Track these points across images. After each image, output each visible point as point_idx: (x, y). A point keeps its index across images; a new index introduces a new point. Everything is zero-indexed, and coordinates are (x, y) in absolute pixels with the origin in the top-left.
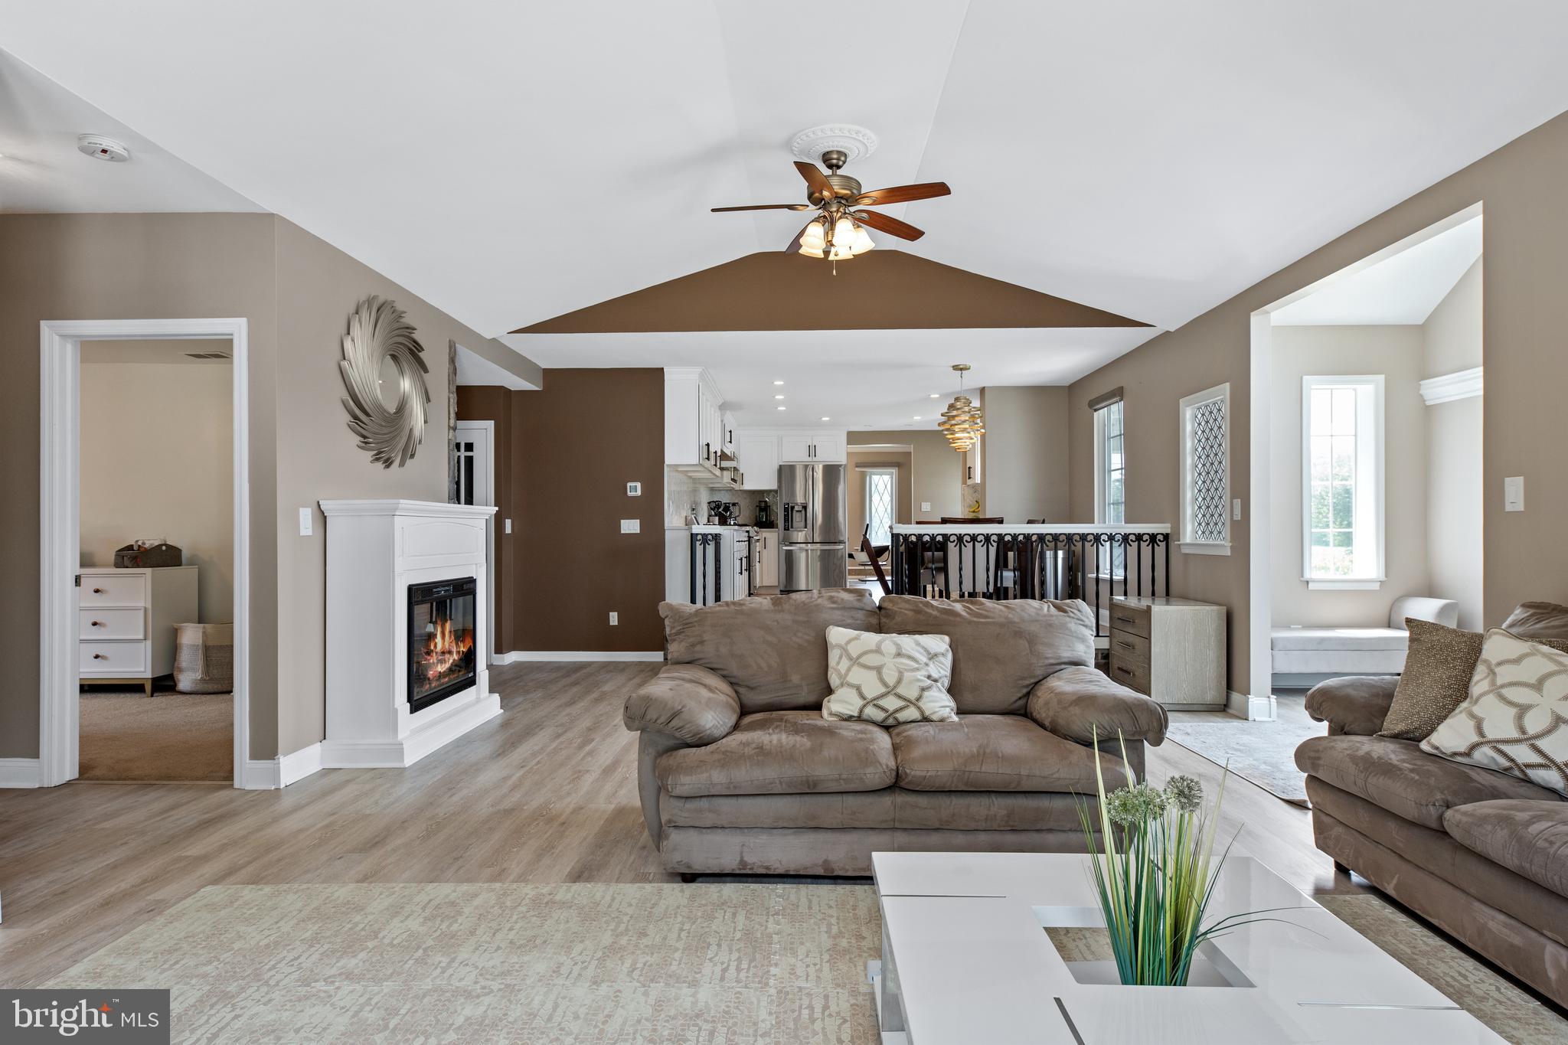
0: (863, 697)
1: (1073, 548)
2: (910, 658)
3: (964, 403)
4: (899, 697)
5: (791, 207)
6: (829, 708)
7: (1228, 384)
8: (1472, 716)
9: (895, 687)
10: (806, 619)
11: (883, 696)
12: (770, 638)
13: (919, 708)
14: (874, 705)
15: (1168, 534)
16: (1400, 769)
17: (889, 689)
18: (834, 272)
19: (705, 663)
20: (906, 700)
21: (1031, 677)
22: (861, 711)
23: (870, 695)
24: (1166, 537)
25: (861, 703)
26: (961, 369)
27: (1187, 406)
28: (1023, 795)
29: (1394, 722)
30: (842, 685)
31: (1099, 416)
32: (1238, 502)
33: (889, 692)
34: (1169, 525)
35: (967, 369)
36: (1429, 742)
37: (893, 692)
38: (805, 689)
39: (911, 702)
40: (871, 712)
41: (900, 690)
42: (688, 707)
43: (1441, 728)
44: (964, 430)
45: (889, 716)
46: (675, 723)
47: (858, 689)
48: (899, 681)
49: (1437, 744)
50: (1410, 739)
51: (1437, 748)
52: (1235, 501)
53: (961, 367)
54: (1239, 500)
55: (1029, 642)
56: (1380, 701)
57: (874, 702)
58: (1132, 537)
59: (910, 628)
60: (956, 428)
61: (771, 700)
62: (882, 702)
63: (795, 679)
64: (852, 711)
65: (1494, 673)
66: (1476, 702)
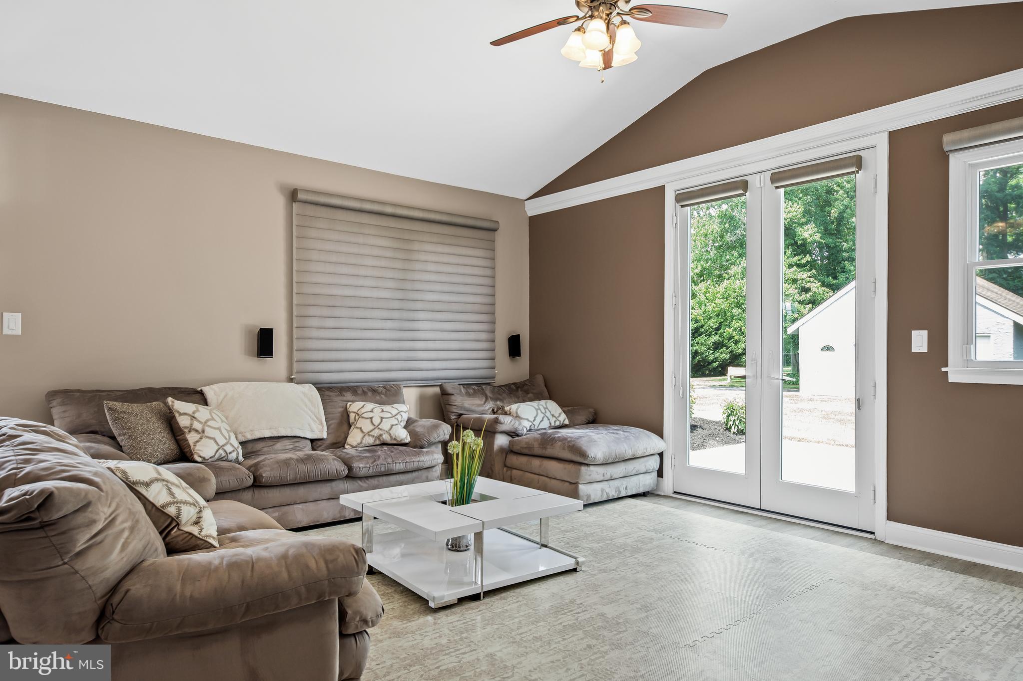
65: (194, 417)
66: (203, 431)
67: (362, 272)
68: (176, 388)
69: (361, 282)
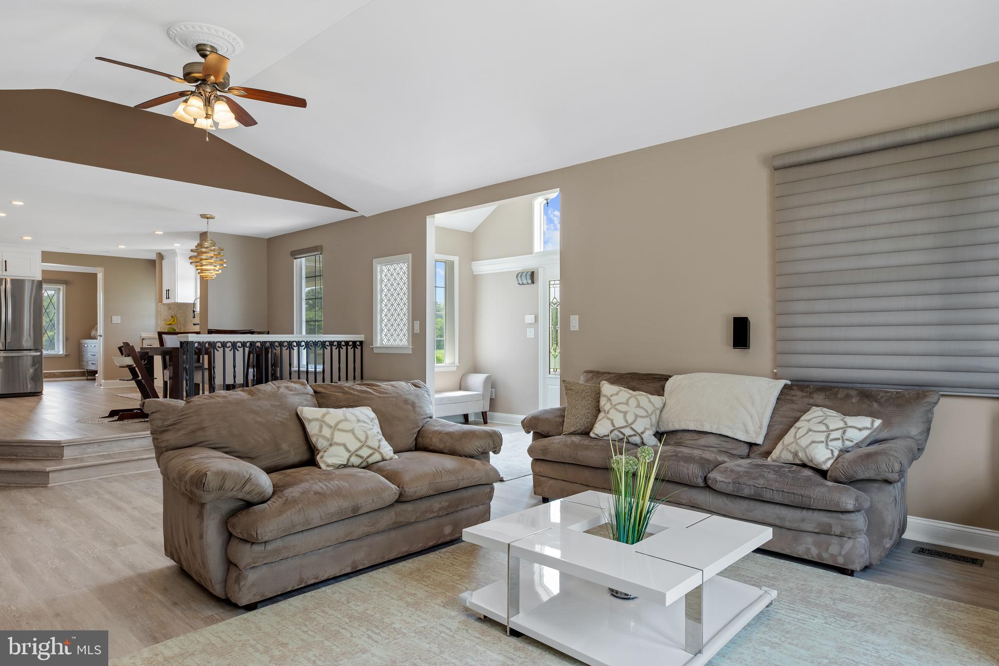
0: (348, 451)
1: (274, 351)
2: (364, 422)
3: (211, 244)
4: (370, 447)
5: (169, 76)
6: (325, 462)
7: (411, 254)
8: (608, 419)
9: (366, 442)
10: (279, 404)
11: (360, 448)
12: (259, 419)
13: (380, 453)
14: (356, 455)
15: (362, 341)
16: (591, 446)
17: (363, 443)
18: (207, 139)
19: (208, 445)
20: (372, 449)
21: (417, 427)
22: (348, 460)
23: (352, 449)
24: (361, 343)
25: (348, 455)
26: (208, 218)
27: (378, 264)
28: (454, 492)
29: (568, 427)
30: (331, 445)
31: (296, 262)
32: (417, 324)
33: (363, 445)
34: (363, 336)
35: (212, 218)
36: (594, 433)
37: (365, 445)
38: (292, 453)
39: (376, 450)
40: (355, 460)
41: (369, 443)
42: (253, 475)
43: (596, 426)
44: (211, 264)
45: (364, 461)
46: (247, 488)
47: (345, 446)
48: (367, 437)
49: (597, 433)
50: (586, 433)
51: (597, 435)
52: (415, 322)
53: (208, 216)
54: (419, 322)
55: (412, 407)
56: (558, 419)
57: (355, 453)
58: (327, 343)
59: (343, 404)
60: (204, 262)
61: (269, 465)
62: (360, 453)
63: (285, 447)
64: (341, 461)
65: (610, 400)
66: (608, 413)
67: (871, 233)
68: (649, 374)
69: (868, 247)
